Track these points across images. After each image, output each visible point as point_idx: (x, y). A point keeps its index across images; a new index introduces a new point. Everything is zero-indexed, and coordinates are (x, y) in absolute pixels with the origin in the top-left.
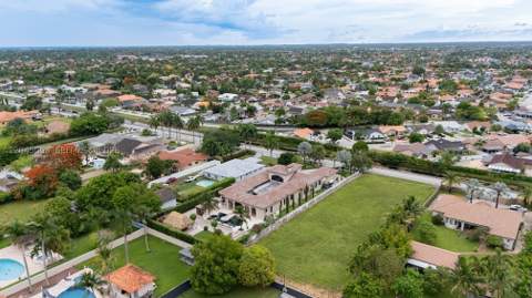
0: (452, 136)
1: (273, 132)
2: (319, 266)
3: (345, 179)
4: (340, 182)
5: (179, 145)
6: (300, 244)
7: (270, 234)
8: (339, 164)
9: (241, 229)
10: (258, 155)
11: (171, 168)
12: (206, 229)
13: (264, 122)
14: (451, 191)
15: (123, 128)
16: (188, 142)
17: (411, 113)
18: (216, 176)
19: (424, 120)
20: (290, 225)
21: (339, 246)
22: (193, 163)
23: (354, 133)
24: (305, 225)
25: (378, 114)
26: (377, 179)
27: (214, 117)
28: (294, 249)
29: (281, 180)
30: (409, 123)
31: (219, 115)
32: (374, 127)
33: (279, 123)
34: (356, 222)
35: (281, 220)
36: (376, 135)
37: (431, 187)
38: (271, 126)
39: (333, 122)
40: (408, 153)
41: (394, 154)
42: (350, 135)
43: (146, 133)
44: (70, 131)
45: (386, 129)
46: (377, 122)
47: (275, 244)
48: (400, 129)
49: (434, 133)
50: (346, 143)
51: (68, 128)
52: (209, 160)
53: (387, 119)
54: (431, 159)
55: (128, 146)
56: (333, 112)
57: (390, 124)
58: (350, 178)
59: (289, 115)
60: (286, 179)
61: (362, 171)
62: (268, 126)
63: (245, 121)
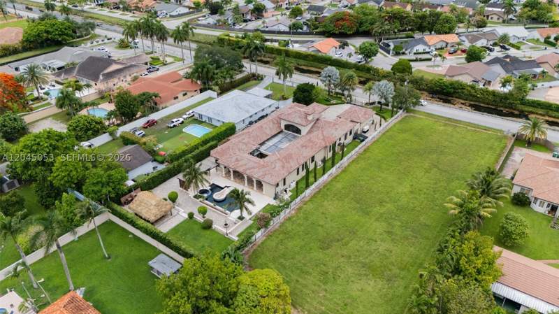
0: (518, 48)
1: (287, 44)
2: (355, 289)
3: (384, 124)
4: (379, 129)
5: (165, 64)
6: (325, 245)
7: (283, 224)
8: (375, 98)
9: (241, 218)
10: (267, 82)
11: (150, 104)
12: (191, 216)
13: (275, 28)
14: (530, 143)
15: (96, 36)
16: (177, 59)
17: (464, 14)
18: (210, 119)
19: (481, 25)
20: (310, 207)
21: (383, 247)
22: (180, 96)
23: (392, 46)
24: (331, 207)
25: (423, 17)
26: (427, 122)
27: (212, 20)
28: (317, 255)
29: (298, 131)
30: (461, 28)
31: (217, 17)
32: (417, 35)
33: (295, 29)
34: (404, 200)
35: (298, 200)
36: (420, 48)
37: (502, 136)
38: (284, 33)
39: (364, 28)
40: (466, 80)
41: (446, 79)
42: (386, 48)
43: (123, 45)
44: (23, 42)
45: (433, 39)
46: (421, 29)
47: (290, 244)
48: (451, 38)
49: (495, 44)
50: (384, 62)
51: (21, 38)
52: (201, 91)
53: (433, 23)
54: (496, 87)
55: (95, 68)
56: (365, 14)
57: (439, 32)
58: (392, 121)
59: (307, 16)
60: (304, 131)
61: (407, 110)
62: (280, 33)
63: (252, 26)
